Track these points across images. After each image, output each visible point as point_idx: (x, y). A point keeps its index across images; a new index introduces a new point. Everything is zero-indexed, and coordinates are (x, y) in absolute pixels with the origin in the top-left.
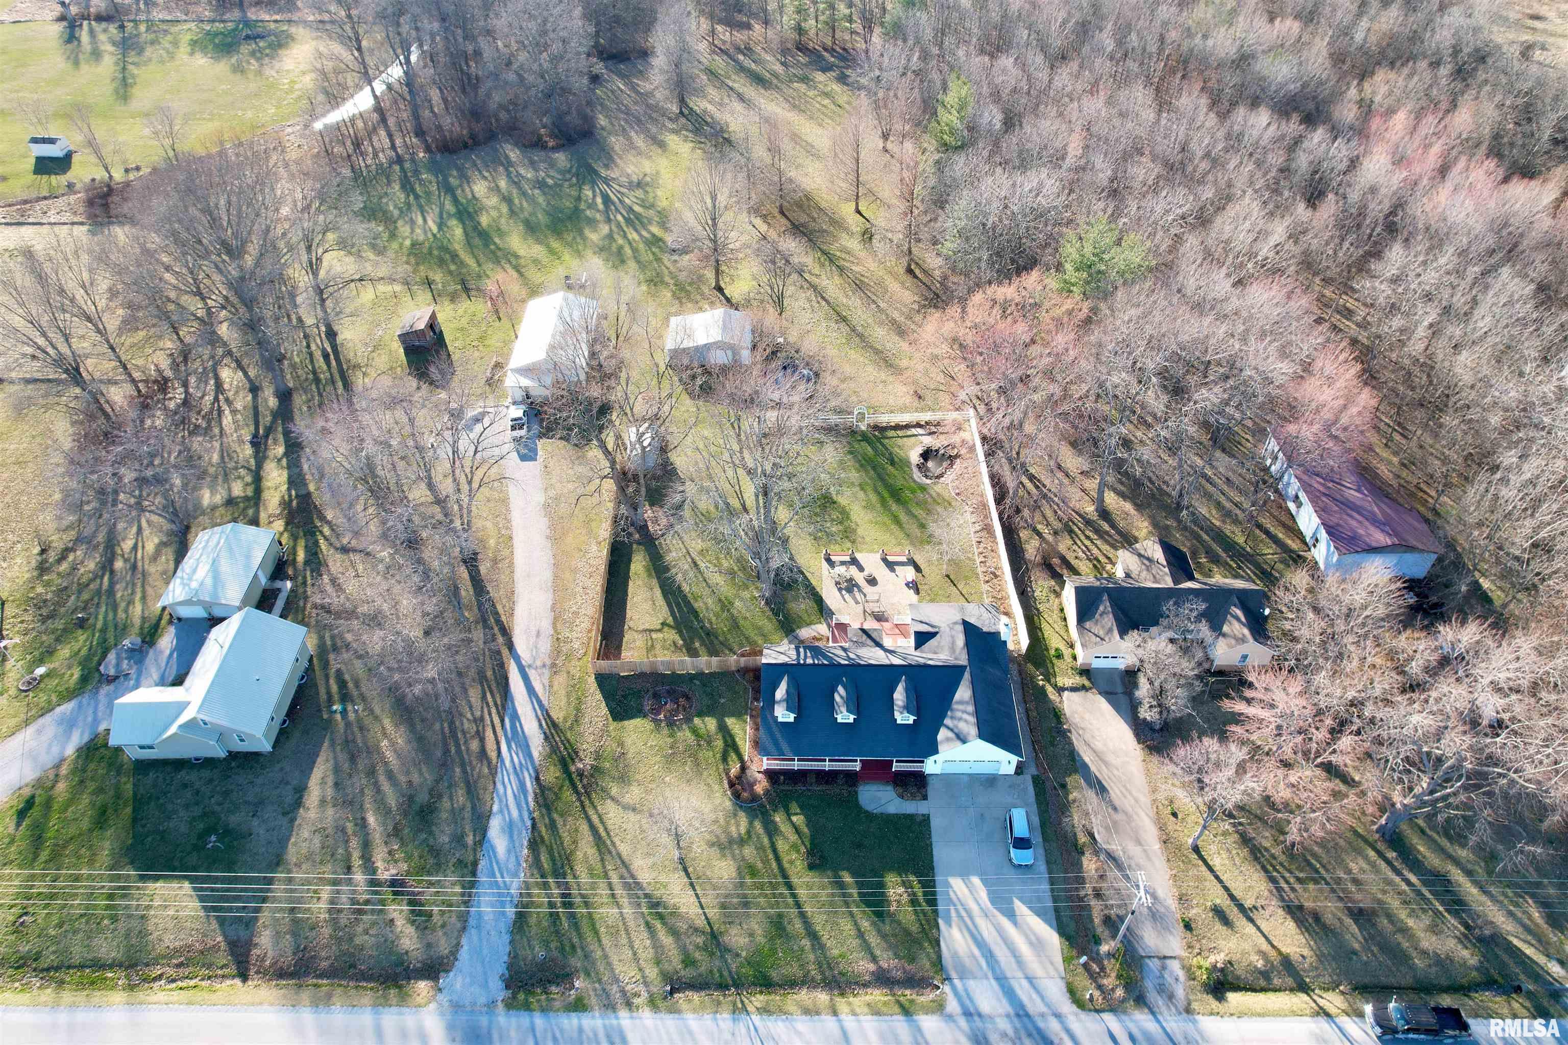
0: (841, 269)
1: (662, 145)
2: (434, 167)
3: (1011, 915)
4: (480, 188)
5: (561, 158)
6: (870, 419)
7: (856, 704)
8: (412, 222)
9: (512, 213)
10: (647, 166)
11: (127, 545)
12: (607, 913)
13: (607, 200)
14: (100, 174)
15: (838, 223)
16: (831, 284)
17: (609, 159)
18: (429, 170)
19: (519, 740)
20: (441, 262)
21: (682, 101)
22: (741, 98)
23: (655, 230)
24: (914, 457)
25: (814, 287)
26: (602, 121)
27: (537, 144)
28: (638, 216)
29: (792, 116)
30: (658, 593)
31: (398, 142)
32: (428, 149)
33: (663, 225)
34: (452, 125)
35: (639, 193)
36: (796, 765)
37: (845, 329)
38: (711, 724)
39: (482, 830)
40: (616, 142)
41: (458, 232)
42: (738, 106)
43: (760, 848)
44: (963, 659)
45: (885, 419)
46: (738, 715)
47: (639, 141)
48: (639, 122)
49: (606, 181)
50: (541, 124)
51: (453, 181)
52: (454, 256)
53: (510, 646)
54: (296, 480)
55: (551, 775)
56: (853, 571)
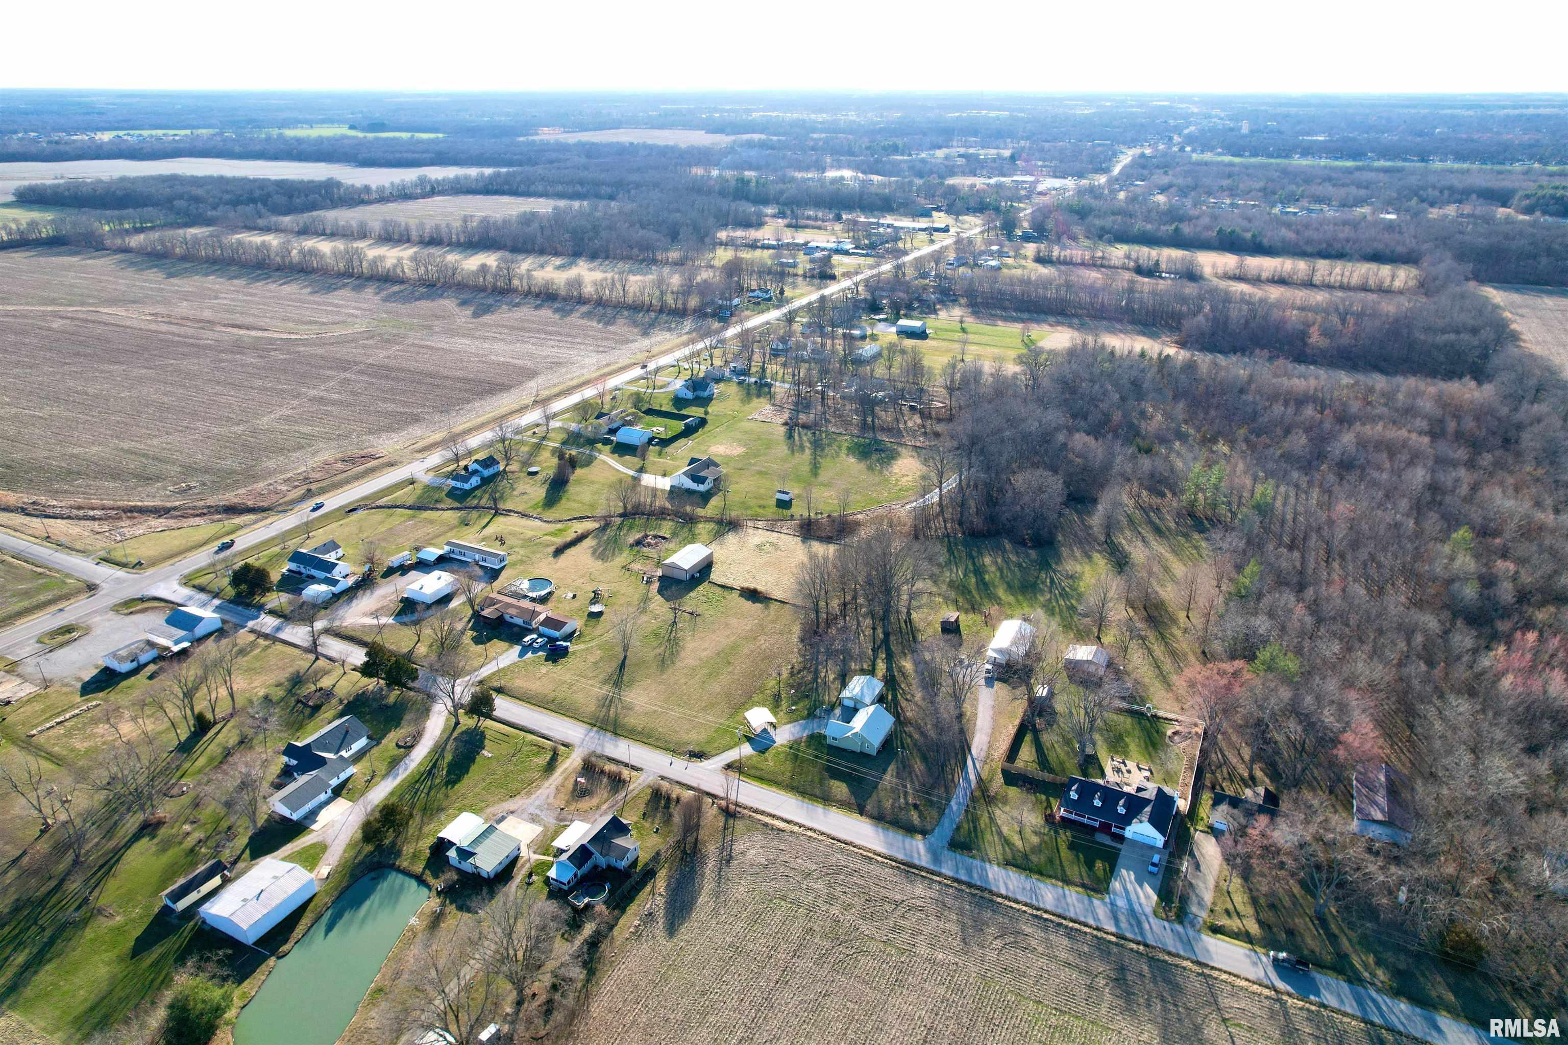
0: (1166, 643)
1: (1090, 558)
2: (965, 544)
3: (1141, 886)
4: (987, 560)
5: (1033, 553)
6: (1153, 711)
7: (1103, 800)
8: (951, 570)
9: (1002, 577)
10: (1078, 568)
11: (823, 674)
12: (988, 837)
13: (1052, 581)
14: (806, 514)
15: (1174, 621)
16: (1158, 650)
17: (1059, 559)
18: (963, 545)
19: (967, 779)
20: (963, 593)
21: (1108, 535)
22: (1144, 540)
23: (1073, 602)
24: (1169, 733)
25: (1149, 649)
26: (1060, 537)
27: (1023, 543)
28: (1067, 594)
29: (1169, 556)
30: (1034, 750)
31: (949, 525)
32: (964, 533)
33: (1078, 600)
34: (978, 522)
35: (1070, 581)
36: (1073, 817)
37: (1157, 671)
38: (1044, 797)
39: (949, 800)
40: (1064, 551)
41: (973, 580)
42: (1140, 544)
43: (1051, 838)
44: (1153, 798)
45: (1161, 713)
46: (1055, 798)
47: (1078, 553)
48: (1081, 543)
49: (1054, 571)
50: (1027, 533)
51: (974, 554)
52: (970, 592)
53: (970, 750)
54: (889, 669)
55: (977, 794)
56: (1122, 766)
